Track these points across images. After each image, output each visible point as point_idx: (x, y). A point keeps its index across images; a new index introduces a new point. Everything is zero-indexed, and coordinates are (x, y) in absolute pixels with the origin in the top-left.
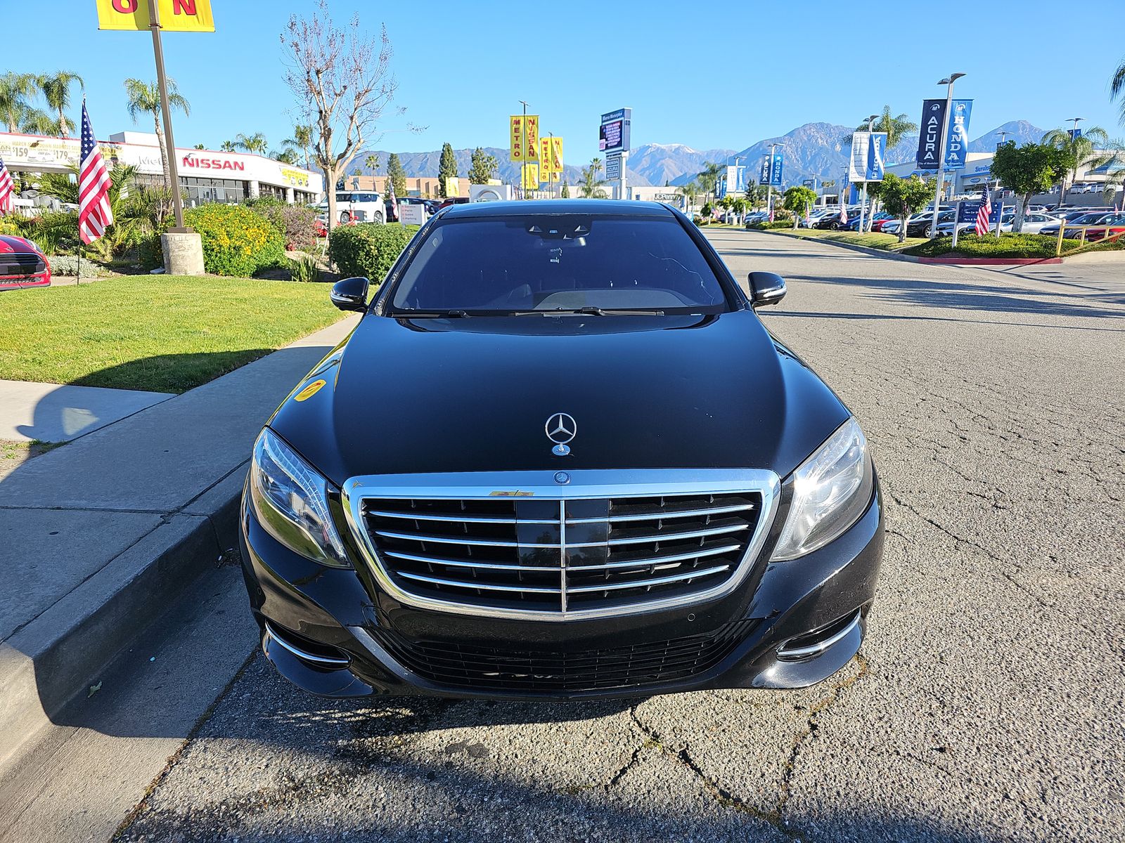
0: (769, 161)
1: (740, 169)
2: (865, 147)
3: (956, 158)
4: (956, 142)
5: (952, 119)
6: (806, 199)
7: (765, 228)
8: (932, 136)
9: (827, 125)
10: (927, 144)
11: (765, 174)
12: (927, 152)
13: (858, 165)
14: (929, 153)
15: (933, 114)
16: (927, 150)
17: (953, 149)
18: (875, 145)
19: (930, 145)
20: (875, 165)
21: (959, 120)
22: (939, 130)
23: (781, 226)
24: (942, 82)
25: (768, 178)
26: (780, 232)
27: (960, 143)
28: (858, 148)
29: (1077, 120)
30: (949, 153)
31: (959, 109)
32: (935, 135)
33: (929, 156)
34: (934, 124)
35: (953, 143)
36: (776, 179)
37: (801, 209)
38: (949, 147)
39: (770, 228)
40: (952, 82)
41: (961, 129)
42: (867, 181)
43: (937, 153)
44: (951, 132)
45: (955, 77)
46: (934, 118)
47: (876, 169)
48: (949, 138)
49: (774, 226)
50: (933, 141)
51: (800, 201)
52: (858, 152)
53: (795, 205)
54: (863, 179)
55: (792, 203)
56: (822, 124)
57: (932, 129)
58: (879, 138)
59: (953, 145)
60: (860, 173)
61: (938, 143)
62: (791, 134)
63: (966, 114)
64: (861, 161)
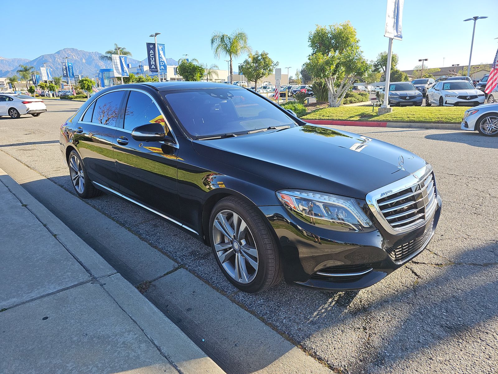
0: (65, 65)
1: (47, 69)
2: (118, 61)
3: (163, 68)
4: (162, 62)
5: (159, 52)
6: (90, 84)
7: (72, 98)
8: (152, 58)
9: (76, 49)
10: (151, 62)
11: (65, 72)
12: (152, 65)
13: (117, 69)
14: (153, 65)
15: (151, 49)
16: (152, 64)
17: (161, 64)
18: (123, 61)
19: (153, 62)
20: (124, 70)
21: (161, 52)
22: (155, 55)
23: (80, 97)
24: (151, 36)
25: (67, 74)
26: (81, 100)
27: (163, 62)
28: (115, 62)
29: (186, 55)
30: (160, 66)
31: (160, 48)
32: (153, 58)
33: (153, 67)
34: (152, 53)
35: (161, 62)
36: (71, 75)
37: (90, 89)
38: (160, 64)
39: (75, 98)
40: (155, 36)
41: (163, 56)
42: (123, 76)
43: (156, 65)
44: (160, 58)
45: (156, 34)
46: (151, 51)
47: (125, 71)
48: (159, 60)
49: (76, 97)
50: (153, 60)
51: (88, 85)
52: (116, 63)
53: (86, 87)
54: (120, 76)
55: (85, 87)
56: (73, 49)
57: (152, 55)
58: (124, 58)
59: (161, 63)
60: (119, 73)
61: (155, 61)
62: (58, 53)
63: (163, 50)
64: (118, 67)
